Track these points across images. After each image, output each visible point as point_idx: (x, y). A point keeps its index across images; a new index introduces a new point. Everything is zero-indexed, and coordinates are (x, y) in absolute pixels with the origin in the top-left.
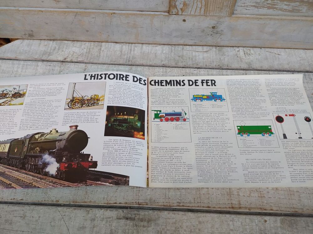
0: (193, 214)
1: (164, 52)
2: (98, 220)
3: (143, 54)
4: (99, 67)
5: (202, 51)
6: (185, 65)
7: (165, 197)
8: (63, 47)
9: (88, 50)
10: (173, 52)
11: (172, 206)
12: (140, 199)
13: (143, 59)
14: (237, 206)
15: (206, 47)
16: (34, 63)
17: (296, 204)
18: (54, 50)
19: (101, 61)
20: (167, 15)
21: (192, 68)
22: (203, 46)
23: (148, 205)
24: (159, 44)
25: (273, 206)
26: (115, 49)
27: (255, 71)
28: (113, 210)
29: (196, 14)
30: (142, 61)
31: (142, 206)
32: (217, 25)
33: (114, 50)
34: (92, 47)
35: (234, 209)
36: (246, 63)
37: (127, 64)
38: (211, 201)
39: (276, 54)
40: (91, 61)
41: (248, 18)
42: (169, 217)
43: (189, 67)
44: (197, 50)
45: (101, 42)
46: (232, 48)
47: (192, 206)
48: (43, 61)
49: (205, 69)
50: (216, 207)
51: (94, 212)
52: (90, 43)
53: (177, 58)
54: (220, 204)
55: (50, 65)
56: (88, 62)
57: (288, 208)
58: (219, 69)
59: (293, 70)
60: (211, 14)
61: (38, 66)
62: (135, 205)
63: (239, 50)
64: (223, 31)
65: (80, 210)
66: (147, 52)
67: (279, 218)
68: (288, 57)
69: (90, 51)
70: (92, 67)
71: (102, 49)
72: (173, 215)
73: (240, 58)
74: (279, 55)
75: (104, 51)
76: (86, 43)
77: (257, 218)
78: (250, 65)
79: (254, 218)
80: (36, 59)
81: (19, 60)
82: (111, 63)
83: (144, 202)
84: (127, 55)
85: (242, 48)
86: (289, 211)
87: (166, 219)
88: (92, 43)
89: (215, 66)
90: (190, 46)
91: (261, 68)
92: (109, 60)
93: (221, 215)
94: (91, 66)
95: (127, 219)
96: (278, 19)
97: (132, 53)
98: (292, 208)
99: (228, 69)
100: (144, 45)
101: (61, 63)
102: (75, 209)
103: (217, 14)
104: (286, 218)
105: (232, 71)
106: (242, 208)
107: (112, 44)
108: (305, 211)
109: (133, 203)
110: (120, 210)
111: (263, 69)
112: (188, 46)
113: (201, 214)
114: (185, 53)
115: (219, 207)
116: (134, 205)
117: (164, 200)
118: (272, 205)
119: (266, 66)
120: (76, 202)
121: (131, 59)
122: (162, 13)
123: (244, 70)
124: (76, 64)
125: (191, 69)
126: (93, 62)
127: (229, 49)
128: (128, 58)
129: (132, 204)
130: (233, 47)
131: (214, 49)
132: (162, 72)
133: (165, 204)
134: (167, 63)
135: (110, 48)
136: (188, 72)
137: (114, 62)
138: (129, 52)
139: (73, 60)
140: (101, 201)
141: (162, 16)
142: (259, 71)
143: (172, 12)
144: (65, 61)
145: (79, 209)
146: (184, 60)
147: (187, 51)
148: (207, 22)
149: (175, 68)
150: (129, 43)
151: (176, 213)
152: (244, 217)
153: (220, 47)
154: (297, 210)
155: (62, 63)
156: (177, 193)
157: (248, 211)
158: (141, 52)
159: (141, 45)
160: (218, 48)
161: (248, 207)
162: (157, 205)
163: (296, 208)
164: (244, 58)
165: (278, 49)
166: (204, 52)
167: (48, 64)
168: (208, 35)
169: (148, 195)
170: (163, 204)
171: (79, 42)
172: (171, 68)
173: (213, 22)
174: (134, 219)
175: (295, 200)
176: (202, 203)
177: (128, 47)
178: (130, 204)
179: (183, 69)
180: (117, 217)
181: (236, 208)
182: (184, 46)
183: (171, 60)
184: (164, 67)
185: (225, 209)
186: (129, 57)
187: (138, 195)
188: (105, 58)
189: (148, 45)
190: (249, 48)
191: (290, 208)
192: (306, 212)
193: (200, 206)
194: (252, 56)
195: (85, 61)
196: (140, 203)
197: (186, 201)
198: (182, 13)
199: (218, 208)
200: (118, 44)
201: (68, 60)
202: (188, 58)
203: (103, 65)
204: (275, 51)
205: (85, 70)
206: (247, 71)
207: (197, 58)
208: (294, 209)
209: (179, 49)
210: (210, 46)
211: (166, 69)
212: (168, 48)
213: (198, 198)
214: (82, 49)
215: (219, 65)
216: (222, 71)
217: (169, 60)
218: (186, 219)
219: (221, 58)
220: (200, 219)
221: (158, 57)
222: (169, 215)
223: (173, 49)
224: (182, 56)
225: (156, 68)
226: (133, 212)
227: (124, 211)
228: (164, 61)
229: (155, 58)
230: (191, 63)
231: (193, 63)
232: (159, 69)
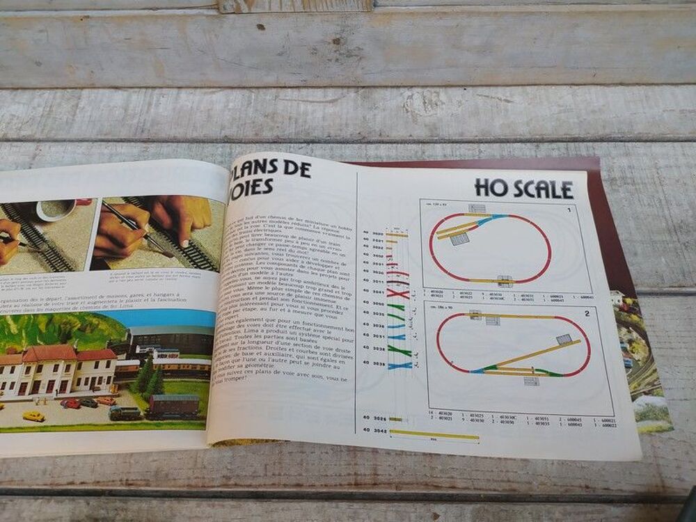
0: (258, 504)
1: (230, 107)
3: (179, 113)
4: (69, 148)
5: (322, 100)
6: (278, 136)
7: (195, 465)
9: (48, 109)
10: (252, 104)
11: (208, 487)
12: (132, 470)
13: (178, 125)
14: (368, 480)
15: (334, 89)
17: (515, 470)
19: (75, 133)
20: (214, 16)
21: (295, 143)
22: (325, 87)
23: (149, 486)
24: (219, 87)
25: (458, 477)
26: (112, 104)
28: (64, 501)
29: (283, 11)
30: (175, 128)
31: (136, 489)
32: (344, 35)
33: (109, 106)
34: (58, 101)
35: (361, 488)
36: (426, 126)
37: (136, 138)
38: (307, 470)
39: (500, 100)
40: (52, 135)
41: (412, 14)
42: (199, 515)
43: (287, 141)
44: (310, 99)
45: (80, 88)
46: (395, 90)
47: (257, 484)
49: (326, 145)
50: (317, 483)
51: (17, 508)
52: (53, 92)
53: (261, 119)
54: (327, 476)
56: (45, 137)
57: (494, 481)
58: (359, 143)
59: (537, 137)
60: (320, 9)
62: (120, 486)
63: (413, 95)
64: (362, 49)
66: (189, 107)
67: (469, 508)
68: (530, 106)
69: (51, 111)
70: (53, 149)
71: (81, 105)
72: (208, 510)
73: (411, 114)
74: (508, 101)
75: (85, 110)
76: (44, 94)
77: (416, 509)
78: (436, 129)
79: (408, 510)
82: (99, 137)
83: (141, 480)
84: (140, 116)
85: (419, 90)
86: (495, 490)
87: (190, 518)
88: (59, 93)
89: (351, 135)
90: (294, 90)
91: (462, 136)
92: (95, 132)
93: (326, 504)
94: (50, 147)
96: (487, 14)
97: (152, 110)
98: (503, 481)
99: (383, 142)
100: (183, 91)
103: (335, 9)
104: (487, 506)
105: (390, 145)
106: (380, 484)
107: (107, 91)
108: (535, 488)
109: (113, 481)
110: (80, 501)
112: (289, 90)
113: (280, 505)
114: (280, 106)
115: (323, 483)
116: (115, 485)
117: (191, 472)
118: (455, 474)
119: (472, 131)
121: (148, 126)
122: (201, 11)
123: (418, 142)
124: (15, 144)
125: (292, 145)
126: (56, 138)
127: (388, 92)
128: (141, 125)
129: (112, 485)
130: (398, 87)
131: (352, 94)
132: (222, 156)
133: (193, 482)
134: (235, 134)
135: (101, 101)
137: (105, 135)
138: (146, 108)
139: (10, 136)
140: (37, 479)
141: (204, 17)
142: (455, 144)
143: (225, 9)
146: (277, 125)
147: (286, 102)
148: (318, 30)
150: (147, 88)
151: (216, 503)
152: (382, 506)
153: (367, 90)
154: (515, 486)
156: (224, 455)
157: (394, 491)
158: (174, 109)
159: (175, 91)
160: (361, 91)
161: (395, 483)
162: (173, 486)
163: (513, 482)
164: (423, 113)
165: (508, 88)
166: (326, 102)
168: (330, 60)
169: (154, 461)
170: (186, 482)
171: (27, 91)
172: (243, 145)
173: (332, 30)
176: (284, 475)
177: (143, 97)
178: (107, 485)
179: (273, 146)
181: (365, 484)
182: (279, 90)
183: (245, 124)
184: (227, 142)
185: (339, 490)
186: (143, 121)
187: (130, 463)
188: (84, 127)
189: (192, 90)
190: (437, 89)
191: (498, 481)
192: (537, 490)
193: (277, 483)
194: (442, 109)
195: (38, 136)
196: (130, 482)
197: (244, 474)
198: (250, 9)
199: (322, 485)
200: (120, 92)
202: (288, 118)
203: (77, 143)
204: (500, 92)
205: (34, 158)
206: (426, 145)
207: (310, 117)
208: (509, 483)
209: (268, 97)
210: (342, 87)
211: (231, 149)
212: (240, 97)
213: (274, 465)
214: (34, 108)
215: (359, 133)
216: (366, 147)
217: (242, 125)
218: (239, 517)
219: (368, 117)
220: (275, 516)
221: (215, 119)
222: (198, 509)
223: (253, 97)
224: (274, 114)
225: (206, 145)
226: (111, 505)
227: (91, 503)
228: (228, 128)
229: (208, 121)
230: (293, 130)
231: (297, 130)
232: (215, 149)
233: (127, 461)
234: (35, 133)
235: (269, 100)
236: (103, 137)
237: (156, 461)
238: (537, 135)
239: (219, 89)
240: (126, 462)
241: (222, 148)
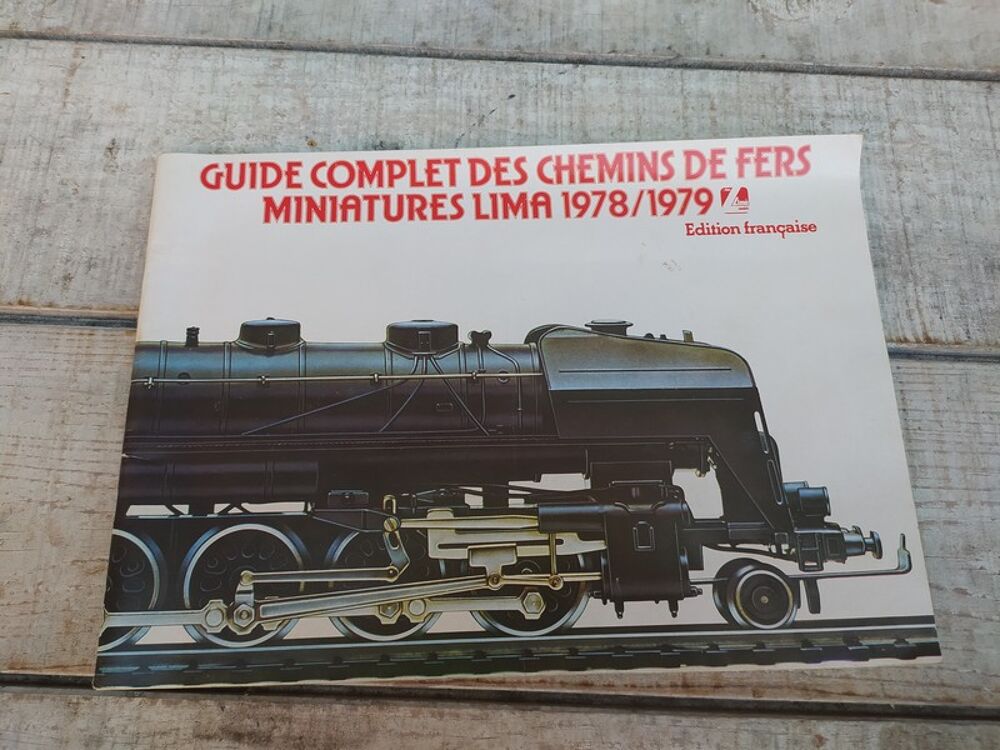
0: (518, 714)
2: (114, 743)
4: (137, 56)
6: (519, 47)
11: (432, 683)
13: (334, 18)
14: (705, 679)
17: (952, 667)
19: (144, 27)
21: (552, 62)
25: (858, 677)
27: (824, 77)
28: (179, 700)
30: (330, 25)
35: (694, 692)
36: (790, 39)
37: (260, 40)
40: (102, 29)
42: (418, 731)
43: (537, 56)
47: (515, 680)
49: (607, 68)
50: (618, 683)
51: (99, 711)
53: (487, 13)
56: (89, 33)
57: (918, 684)
58: (669, 66)
59: (989, 71)
65: (42, 699)
67: (876, 729)
68: (976, 12)
70: (106, 56)
72: (433, 722)
73: (763, 16)
77: (787, 729)
78: (808, 46)
79: (773, 729)
82: (191, 37)
86: (921, 700)
87: (402, 735)
89: (654, 50)
91: (854, 61)
92: (181, 26)
93: (634, 717)
94: (100, 51)
95: (238, 737)
98: (933, 685)
102: (17, 697)
104: (906, 727)
105: (725, 73)
106: (726, 686)
108: (987, 697)
110: (208, 702)
111: (860, 66)
113: (555, 715)
115: (628, 682)
118: (851, 672)
119: (873, 52)
120: (22, 668)
121: (279, 17)
123: (778, 70)
124: (34, 43)
125: (547, 65)
126: (109, 34)
128: (267, 16)
132: (418, 81)
134: (441, 40)
136: (531, 78)
137: (203, 32)
139: (23, 28)
142: (843, 77)
145: (34, 698)
146: (517, 25)
149: (475, 63)
151: (447, 710)
152: (730, 723)
154: (954, 693)
157: (750, 698)
161: (750, 685)
163: (950, 686)
164: (782, 14)
172: (457, 62)
174: (269, 739)
175: (952, 649)
179: (512, 65)
180: (194, 730)
181: (699, 686)
183: (458, 21)
184: (426, 55)
185: (655, 694)
186: (270, 8)
188: (162, 17)
191: (923, 685)
192: (991, 701)
193: (548, 680)
195: (75, 30)
199: (626, 686)
201: (2, 24)
202: (536, 12)
203: (150, 47)
205: (72, 71)
206: (791, 76)
207: (576, 13)
208: (943, 689)
211: (434, 68)
215: (669, 48)
216: (682, 73)
217: (452, 22)
218: (486, 736)
219: (683, 16)
220: (548, 736)
221: (402, 10)
222: (416, 720)
225: (388, 59)
226: (262, 711)
227: (227, 707)
228: (428, 28)
229: (389, 13)
230: (548, 36)
231: (554, 36)
232: (405, 67)
234: (71, 24)
236: (198, 38)
238: (989, 67)
241: (418, 66)
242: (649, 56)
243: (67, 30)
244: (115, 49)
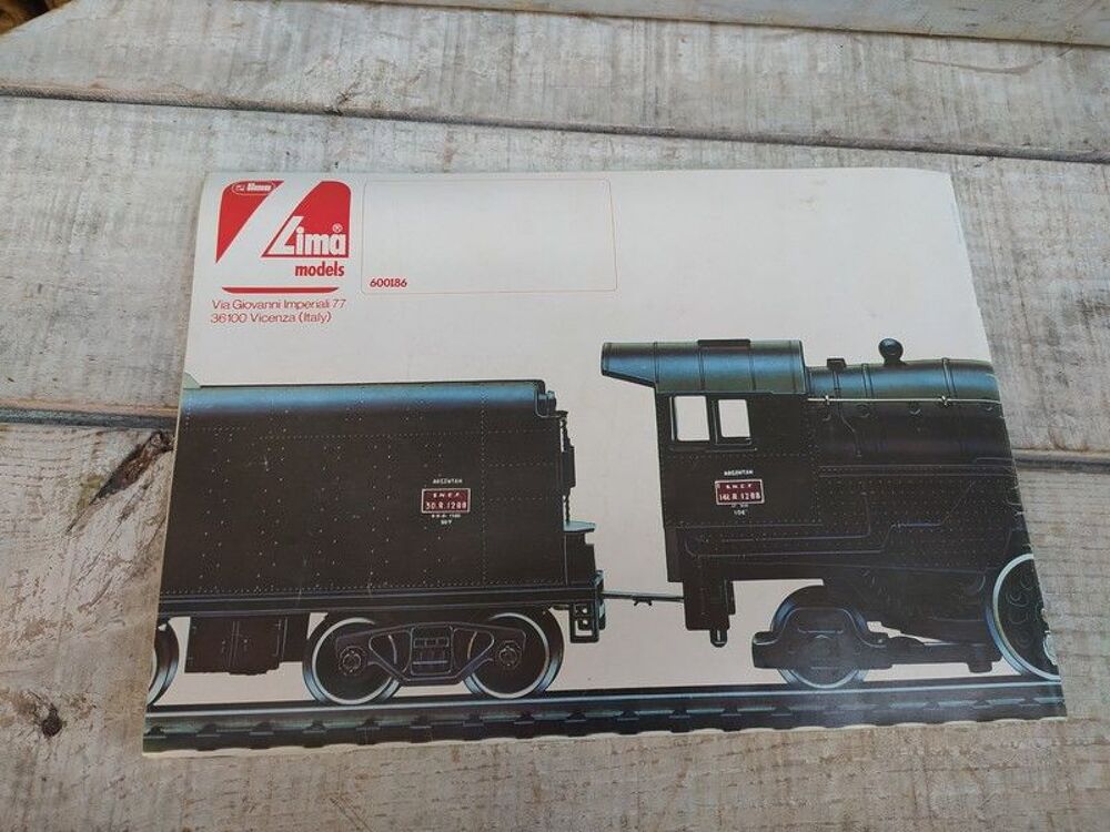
1: (820, 70)
3: (722, 77)
4: (517, 141)
5: (997, 66)
6: (928, 137)
7: (915, 811)
8: (327, 36)
9: (453, 52)
10: (863, 67)
13: (725, 103)
15: (1017, 47)
16: (192, 118)
18: (284, 48)
19: (520, 110)
21: (964, 154)
22: (997, 40)
24: (793, 27)
26: (584, 52)
30: (721, 110)
33: (578, 55)
34: (469, 35)
37: (648, 127)
40: (475, 110)
43: (947, 148)
44: (974, 63)
45: (509, 11)
48: (236, 106)
49: (1023, 161)
52: (456, 15)
53: (887, 100)
55: (270, 127)
56: (459, 114)
58: (1087, 161)
61: (213, 134)
66: (740, 66)
69: (459, 57)
70: (484, 142)
71: (520, 49)
75: (530, 60)
76: (436, 18)
80: (202, 95)
81: (112, 101)
82: (573, 122)
84: (645, 80)
88: (469, 19)
89: (1070, 143)
90: (939, 42)
92: (560, 109)
97: (667, 69)
100: (721, 30)
101: (326, 118)
107: (567, 21)
112: (930, 41)
114: (920, 74)
121: (665, 101)
124: (402, 124)
125: (960, 157)
126: (482, 116)
128: (652, 99)
131: (1052, 57)
134: (843, 127)
135: (560, 43)
137: (585, 117)
138: (653, 63)
139: (386, 107)
144: (343, 108)
146: (922, 113)
147: (928, 67)
149: (882, 153)
150: (647, 19)
153: (1080, 52)
155: (331, 118)
156: (967, 791)
158: (711, 69)
159: (704, 30)
160: (1070, 53)
166: (1007, 72)
167: (263, 124)
169: (833, 802)
171: (399, 11)
172: (863, 152)
177: (642, 39)
179: (923, 157)
182: (909, 40)
183: (858, 108)
184: (828, 144)
186: (654, 91)
187: (788, 804)
188: (537, 98)
189: (742, 31)
195: (445, 111)
200: (594, 24)
201: (361, 102)
202: (939, 100)
203: (530, 131)
205: (448, 157)
207: (981, 101)
209: (892, 55)
210: (1032, 43)
211: (840, 158)
212: (835, 49)
213: (1066, 813)
214: (423, 49)
215: (1086, 142)
216: (1103, 170)
217: (852, 108)
219: (1093, 108)
221: (797, 95)
223: (862, 52)
224: (910, 90)
225: (789, 148)
228: (828, 115)
229: (784, 98)
230: (956, 127)
231: (963, 127)
232: (808, 157)
233: (783, 801)
234: (439, 104)
235: (896, 61)
237: (839, 801)
239: (792, 31)
240: (781, 804)
241: (823, 155)
242: (1066, 150)
243: (436, 111)
244: (492, 134)
